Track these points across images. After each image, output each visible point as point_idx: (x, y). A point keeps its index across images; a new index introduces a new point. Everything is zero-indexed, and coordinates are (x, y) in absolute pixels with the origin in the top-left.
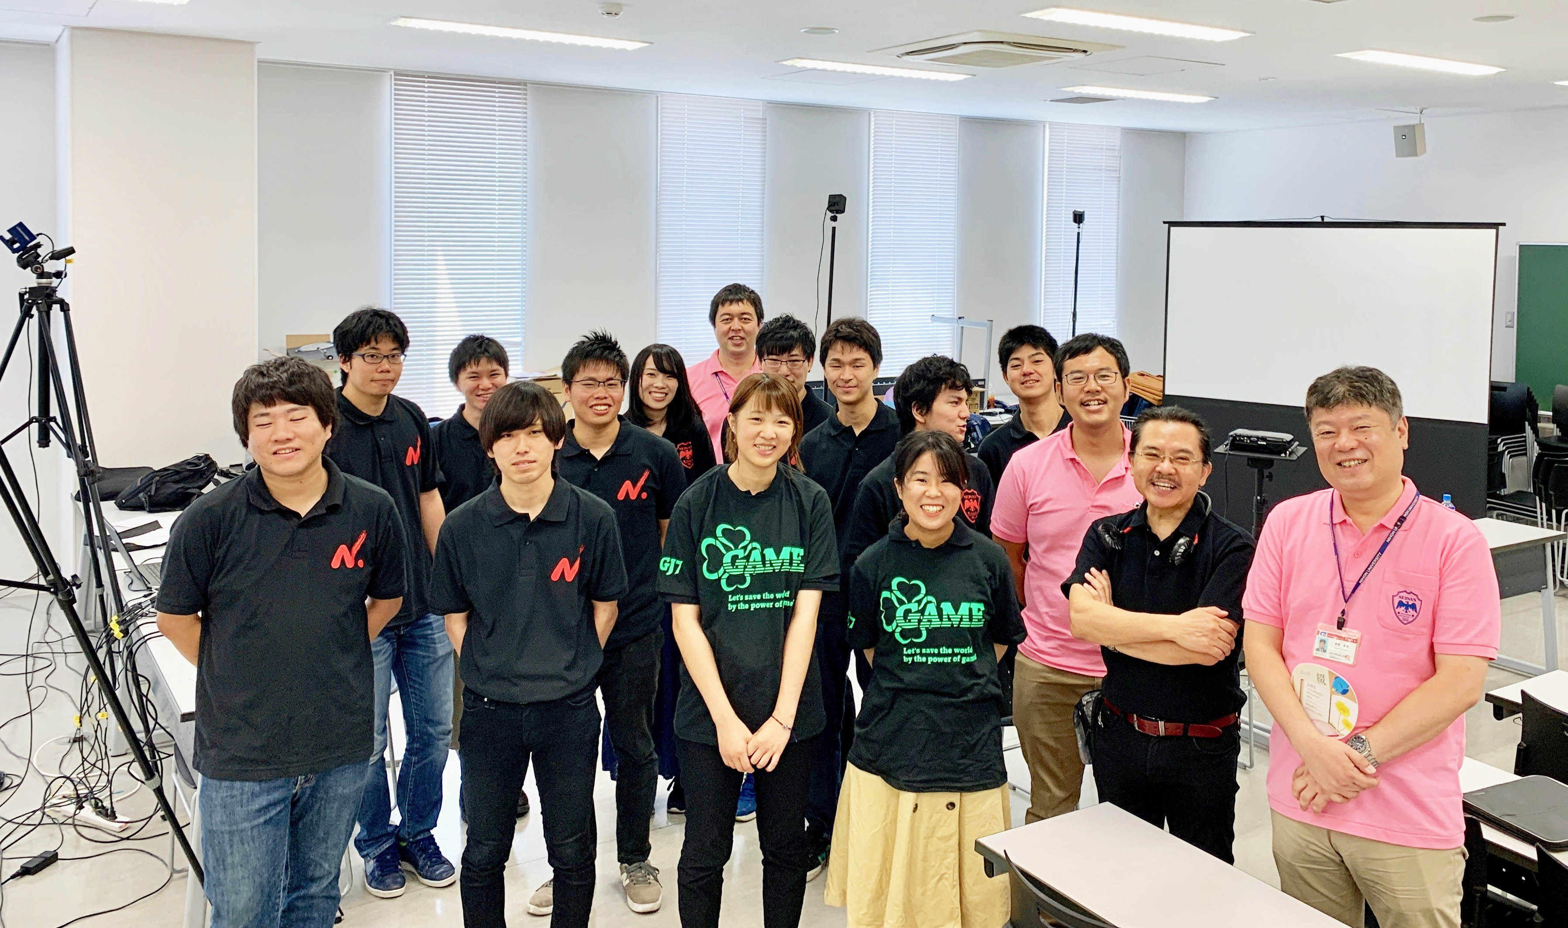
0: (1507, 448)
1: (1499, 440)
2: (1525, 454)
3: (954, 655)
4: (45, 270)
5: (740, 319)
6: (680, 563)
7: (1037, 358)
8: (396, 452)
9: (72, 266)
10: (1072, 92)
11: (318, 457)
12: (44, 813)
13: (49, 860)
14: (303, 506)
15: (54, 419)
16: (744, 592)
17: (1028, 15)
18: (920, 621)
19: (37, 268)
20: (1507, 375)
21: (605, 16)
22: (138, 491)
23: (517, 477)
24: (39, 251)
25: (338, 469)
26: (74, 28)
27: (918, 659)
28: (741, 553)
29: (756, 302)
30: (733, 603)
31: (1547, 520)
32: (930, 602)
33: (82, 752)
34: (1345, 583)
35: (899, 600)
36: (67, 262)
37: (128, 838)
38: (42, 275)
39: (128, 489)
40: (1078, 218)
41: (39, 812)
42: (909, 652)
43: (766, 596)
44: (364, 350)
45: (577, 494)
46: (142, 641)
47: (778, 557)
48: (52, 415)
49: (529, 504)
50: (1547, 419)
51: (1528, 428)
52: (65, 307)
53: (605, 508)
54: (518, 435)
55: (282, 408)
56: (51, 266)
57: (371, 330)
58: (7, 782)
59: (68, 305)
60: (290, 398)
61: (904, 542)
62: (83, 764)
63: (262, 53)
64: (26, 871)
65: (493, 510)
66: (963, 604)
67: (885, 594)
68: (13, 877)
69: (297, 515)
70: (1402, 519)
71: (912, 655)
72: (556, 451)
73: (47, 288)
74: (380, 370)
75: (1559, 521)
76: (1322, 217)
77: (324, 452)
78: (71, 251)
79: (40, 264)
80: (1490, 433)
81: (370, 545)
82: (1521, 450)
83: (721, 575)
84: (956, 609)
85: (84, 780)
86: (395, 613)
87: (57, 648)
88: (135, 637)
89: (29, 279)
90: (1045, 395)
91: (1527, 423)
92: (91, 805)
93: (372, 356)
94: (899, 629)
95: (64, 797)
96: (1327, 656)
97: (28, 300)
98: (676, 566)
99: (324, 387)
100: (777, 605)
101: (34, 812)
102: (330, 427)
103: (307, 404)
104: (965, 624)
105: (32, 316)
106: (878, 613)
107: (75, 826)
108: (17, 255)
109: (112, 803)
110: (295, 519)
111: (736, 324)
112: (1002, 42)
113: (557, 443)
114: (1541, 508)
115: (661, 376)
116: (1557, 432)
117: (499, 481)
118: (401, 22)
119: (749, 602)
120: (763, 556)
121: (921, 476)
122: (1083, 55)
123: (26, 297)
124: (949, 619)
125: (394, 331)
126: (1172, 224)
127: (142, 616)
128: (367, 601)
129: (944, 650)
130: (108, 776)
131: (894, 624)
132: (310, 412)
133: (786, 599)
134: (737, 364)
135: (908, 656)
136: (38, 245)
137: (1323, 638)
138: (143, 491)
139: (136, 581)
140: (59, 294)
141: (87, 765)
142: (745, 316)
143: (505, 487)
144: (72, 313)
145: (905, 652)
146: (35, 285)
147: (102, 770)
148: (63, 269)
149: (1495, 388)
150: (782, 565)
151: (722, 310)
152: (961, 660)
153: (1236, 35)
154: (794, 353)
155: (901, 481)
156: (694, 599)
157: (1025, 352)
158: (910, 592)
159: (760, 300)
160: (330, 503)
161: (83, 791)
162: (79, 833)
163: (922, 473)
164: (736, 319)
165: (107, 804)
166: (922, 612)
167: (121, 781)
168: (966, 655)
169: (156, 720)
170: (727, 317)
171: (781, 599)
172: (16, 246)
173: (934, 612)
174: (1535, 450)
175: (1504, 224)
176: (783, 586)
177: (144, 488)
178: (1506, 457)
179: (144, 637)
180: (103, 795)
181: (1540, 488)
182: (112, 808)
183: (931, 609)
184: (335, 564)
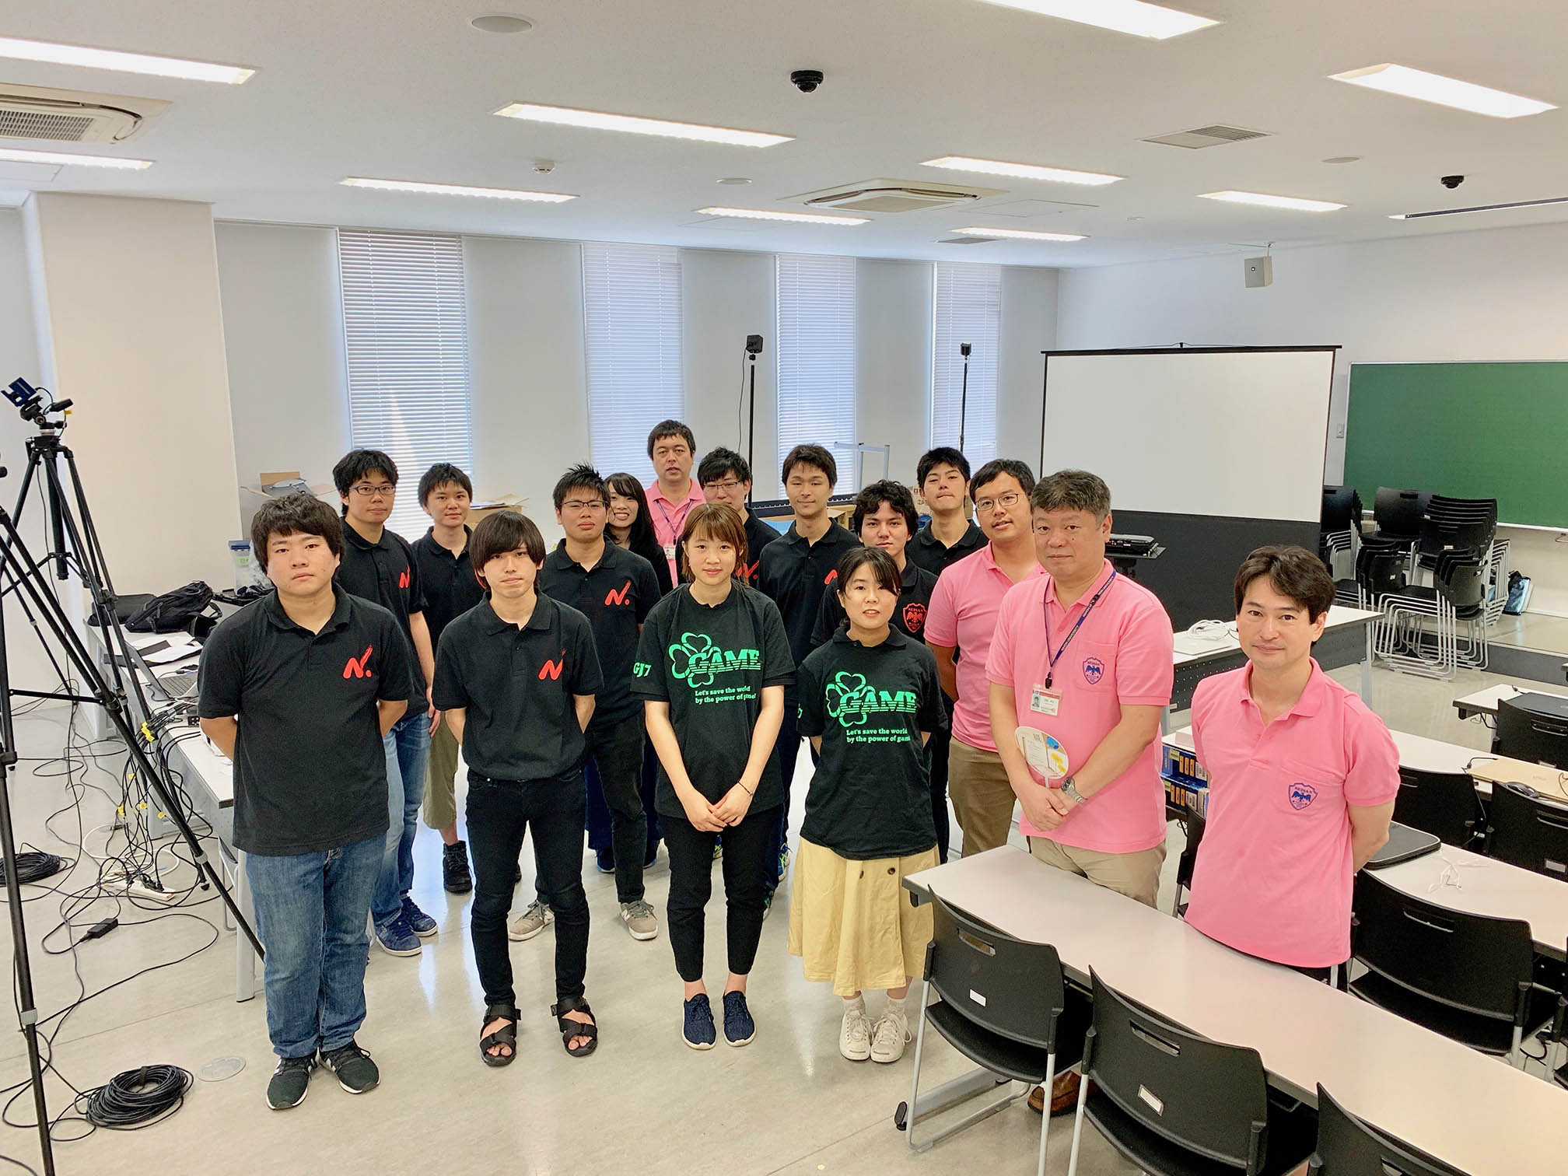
0: (1335, 543)
1: (1328, 537)
2: (1350, 548)
3: (891, 735)
4: (47, 421)
5: (675, 451)
6: (649, 667)
7: (952, 474)
8: (392, 576)
9: (71, 417)
10: (960, 233)
11: (328, 582)
12: (101, 889)
13: (111, 925)
14: (316, 625)
15: (69, 555)
16: (709, 688)
17: (925, 164)
18: (861, 706)
19: (40, 419)
20: (1337, 480)
21: (538, 172)
22: (144, 616)
23: (505, 592)
24: (39, 403)
25: (344, 591)
26: (39, 193)
27: (859, 739)
28: (704, 656)
29: (688, 435)
30: (699, 697)
31: (1367, 603)
32: (870, 691)
33: (128, 838)
34: (1051, 651)
35: (842, 689)
36: (66, 413)
37: (175, 906)
38: (45, 425)
39: (135, 614)
40: (966, 350)
41: (95, 887)
42: (852, 733)
43: (729, 690)
44: (358, 484)
45: (557, 608)
46: (173, 742)
47: (737, 658)
48: (67, 551)
49: (516, 615)
50: (1369, 517)
51: (1353, 525)
52: (68, 455)
53: (582, 619)
54: (506, 556)
55: (297, 537)
56: (52, 417)
57: (360, 466)
58: (62, 864)
59: (71, 452)
60: (304, 529)
61: (847, 643)
62: (130, 846)
63: (217, 213)
64: (92, 935)
65: (486, 622)
66: (898, 692)
67: (830, 686)
68: (82, 940)
69: (311, 633)
70: (1096, 598)
71: (854, 736)
72: (537, 571)
73: (51, 437)
74: (373, 500)
75: (1376, 603)
76: (1181, 344)
77: (333, 578)
78: (69, 403)
79: (42, 415)
80: (1322, 531)
81: (377, 657)
82: (1346, 544)
83: (688, 675)
84: (893, 697)
85: (132, 860)
86: (402, 714)
87: (85, 752)
88: (164, 741)
89: (33, 430)
90: (958, 508)
91: (1352, 521)
92: (141, 880)
93: (366, 489)
94: (842, 714)
95: (116, 874)
96: (1040, 710)
97: (34, 448)
98: (645, 670)
99: (333, 519)
100: (738, 698)
101: (92, 887)
102: (338, 556)
103: (319, 535)
104: (901, 709)
105: (39, 463)
106: (823, 702)
107: (129, 897)
108: (20, 408)
109: (158, 877)
110: (309, 637)
111: (671, 455)
112: (900, 189)
113: (538, 564)
114: (1362, 593)
115: (622, 498)
116: (1377, 528)
117: (489, 596)
118: (348, 182)
119: (714, 696)
120: (724, 658)
121: (860, 584)
122: (973, 199)
123: (33, 445)
124: (887, 705)
125: (382, 466)
126: (1048, 353)
127: (169, 722)
128: (378, 703)
129: (882, 731)
130: (152, 856)
131: (839, 710)
132: (322, 542)
133: (746, 692)
134: (675, 491)
135: (850, 736)
136: (38, 399)
137: (1037, 695)
138: (149, 615)
139: (157, 692)
140: (62, 443)
141: (133, 848)
142: (679, 448)
143: (494, 601)
144: (75, 459)
145: (848, 734)
146: (40, 435)
147: (146, 851)
148: (63, 420)
149: (1327, 491)
150: (741, 664)
151: (657, 444)
152: (897, 739)
153: (1111, 179)
154: (726, 477)
155: (843, 590)
156: (664, 697)
157: (943, 469)
158: (852, 683)
159: (690, 433)
160: (339, 622)
161: (131, 870)
162: (133, 903)
163: (861, 580)
164: (671, 451)
165: (154, 878)
166: (863, 699)
167: (166, 859)
168: (901, 735)
169: (191, 810)
170: (663, 450)
171: (742, 692)
172: (19, 399)
173: (874, 699)
174: (1358, 544)
175: (1340, 347)
176: (743, 682)
177: (149, 613)
178: (1334, 550)
179: (174, 740)
180: (150, 871)
181: (1362, 577)
182: (159, 881)
183: (871, 696)
184: (347, 674)
